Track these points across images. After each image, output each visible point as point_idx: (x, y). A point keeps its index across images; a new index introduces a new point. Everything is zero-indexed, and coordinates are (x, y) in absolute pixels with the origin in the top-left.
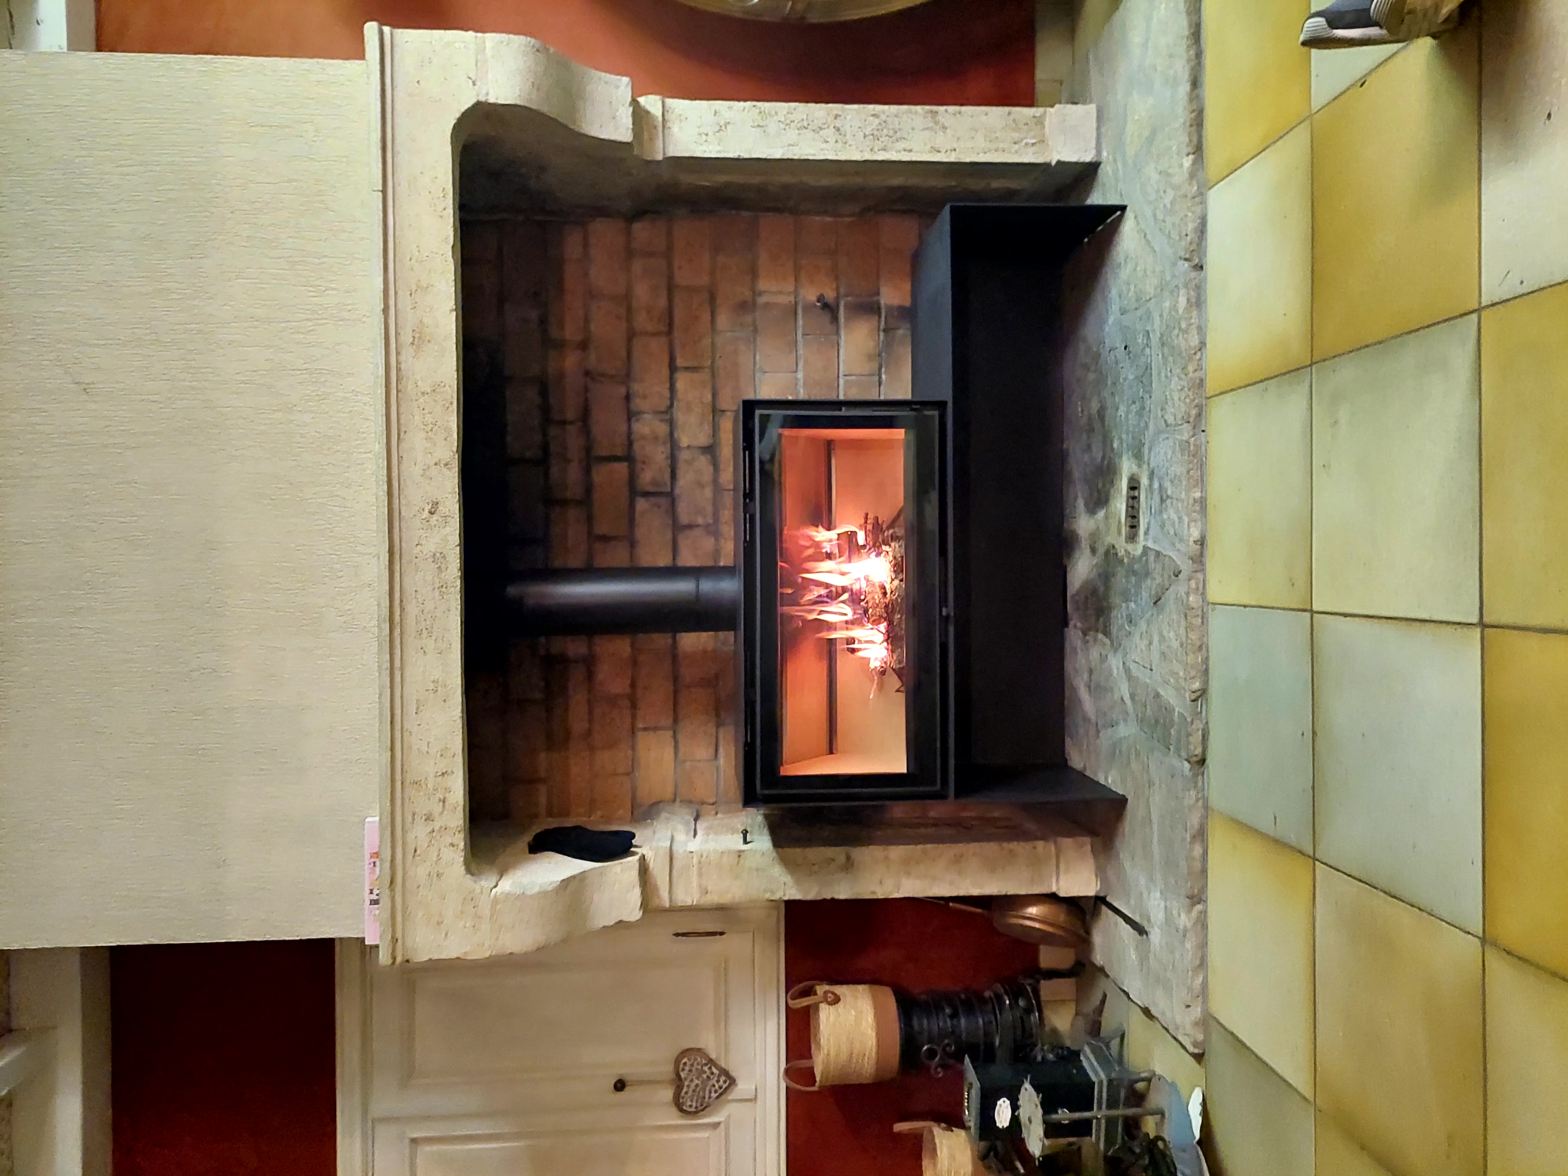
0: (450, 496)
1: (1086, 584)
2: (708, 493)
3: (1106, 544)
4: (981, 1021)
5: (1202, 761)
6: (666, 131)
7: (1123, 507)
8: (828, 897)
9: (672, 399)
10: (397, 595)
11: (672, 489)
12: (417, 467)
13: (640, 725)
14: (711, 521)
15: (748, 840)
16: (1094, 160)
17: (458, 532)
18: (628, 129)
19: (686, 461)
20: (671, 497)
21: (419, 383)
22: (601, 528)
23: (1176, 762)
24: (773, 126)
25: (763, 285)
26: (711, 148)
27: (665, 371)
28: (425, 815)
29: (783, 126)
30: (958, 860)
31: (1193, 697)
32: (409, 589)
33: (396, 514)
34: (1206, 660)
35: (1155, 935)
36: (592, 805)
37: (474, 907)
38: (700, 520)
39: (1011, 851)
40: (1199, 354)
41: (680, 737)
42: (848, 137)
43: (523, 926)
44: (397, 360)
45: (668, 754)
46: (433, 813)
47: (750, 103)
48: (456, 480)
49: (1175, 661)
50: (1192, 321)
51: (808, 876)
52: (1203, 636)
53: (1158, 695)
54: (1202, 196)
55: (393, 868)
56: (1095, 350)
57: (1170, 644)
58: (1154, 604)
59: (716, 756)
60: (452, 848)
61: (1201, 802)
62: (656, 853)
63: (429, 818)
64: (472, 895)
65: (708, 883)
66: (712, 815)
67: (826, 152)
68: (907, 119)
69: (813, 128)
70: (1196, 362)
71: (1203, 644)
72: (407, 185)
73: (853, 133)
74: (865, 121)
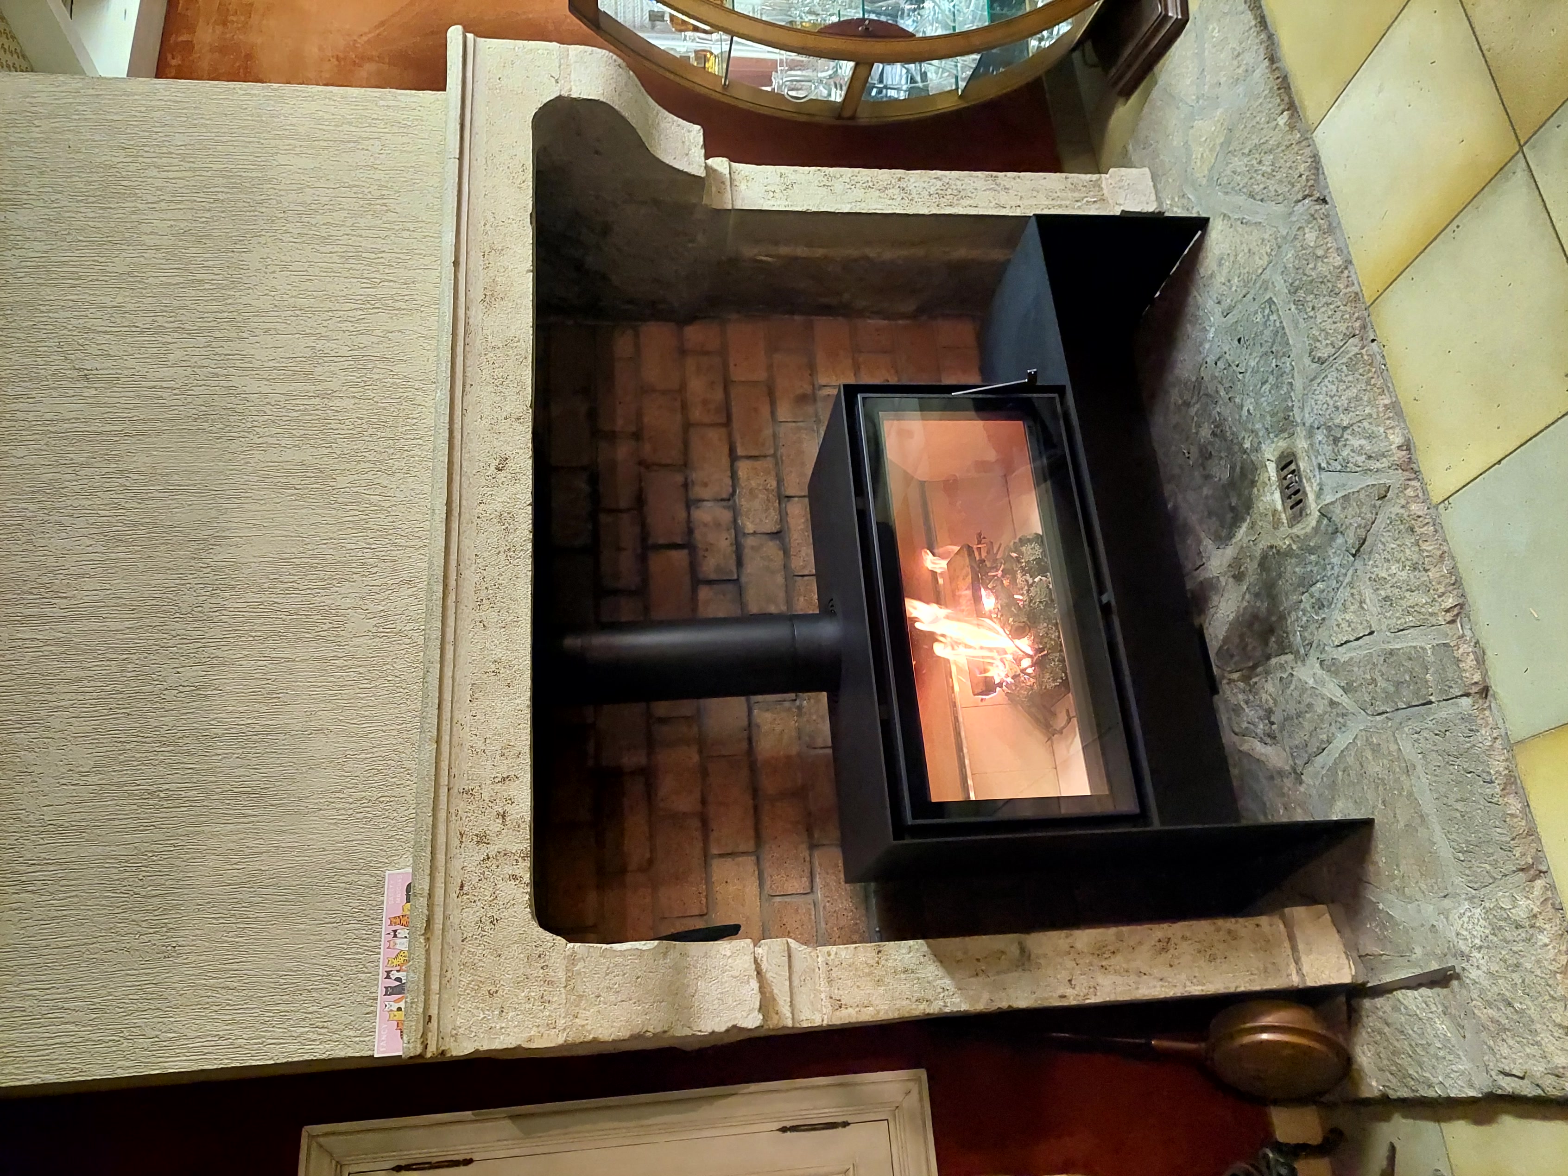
0: (522, 451)
1: (1236, 620)
2: (780, 579)
3: (1258, 554)
5: (1485, 692)
6: (734, 188)
7: (1277, 496)
9: (734, 486)
11: (739, 576)
12: (483, 421)
13: (715, 851)
16: (1157, 211)
17: (530, 490)
18: (699, 170)
19: (753, 548)
20: (737, 581)
21: (490, 338)
22: (657, 615)
24: (839, 186)
25: (822, 379)
27: (725, 461)
29: (849, 186)
31: (1449, 616)
32: (468, 553)
33: (457, 467)
34: (1453, 571)
37: (542, 968)
38: (774, 607)
40: (1346, 272)
42: (914, 195)
43: (613, 998)
44: (466, 314)
45: (751, 888)
46: (488, 832)
47: (814, 168)
48: (529, 436)
49: (1408, 594)
50: (1329, 245)
51: (973, 976)
52: (1441, 544)
53: (1391, 653)
54: (1307, 139)
55: (430, 906)
56: (1194, 379)
57: (1395, 580)
58: (1354, 556)
59: (812, 888)
60: (512, 882)
61: (1498, 742)
62: (770, 948)
63: (482, 839)
64: (539, 949)
65: (841, 992)
67: (893, 207)
68: (969, 182)
69: (879, 188)
70: (1346, 279)
71: (1444, 553)
72: (484, 161)
73: (918, 192)
74: (929, 182)
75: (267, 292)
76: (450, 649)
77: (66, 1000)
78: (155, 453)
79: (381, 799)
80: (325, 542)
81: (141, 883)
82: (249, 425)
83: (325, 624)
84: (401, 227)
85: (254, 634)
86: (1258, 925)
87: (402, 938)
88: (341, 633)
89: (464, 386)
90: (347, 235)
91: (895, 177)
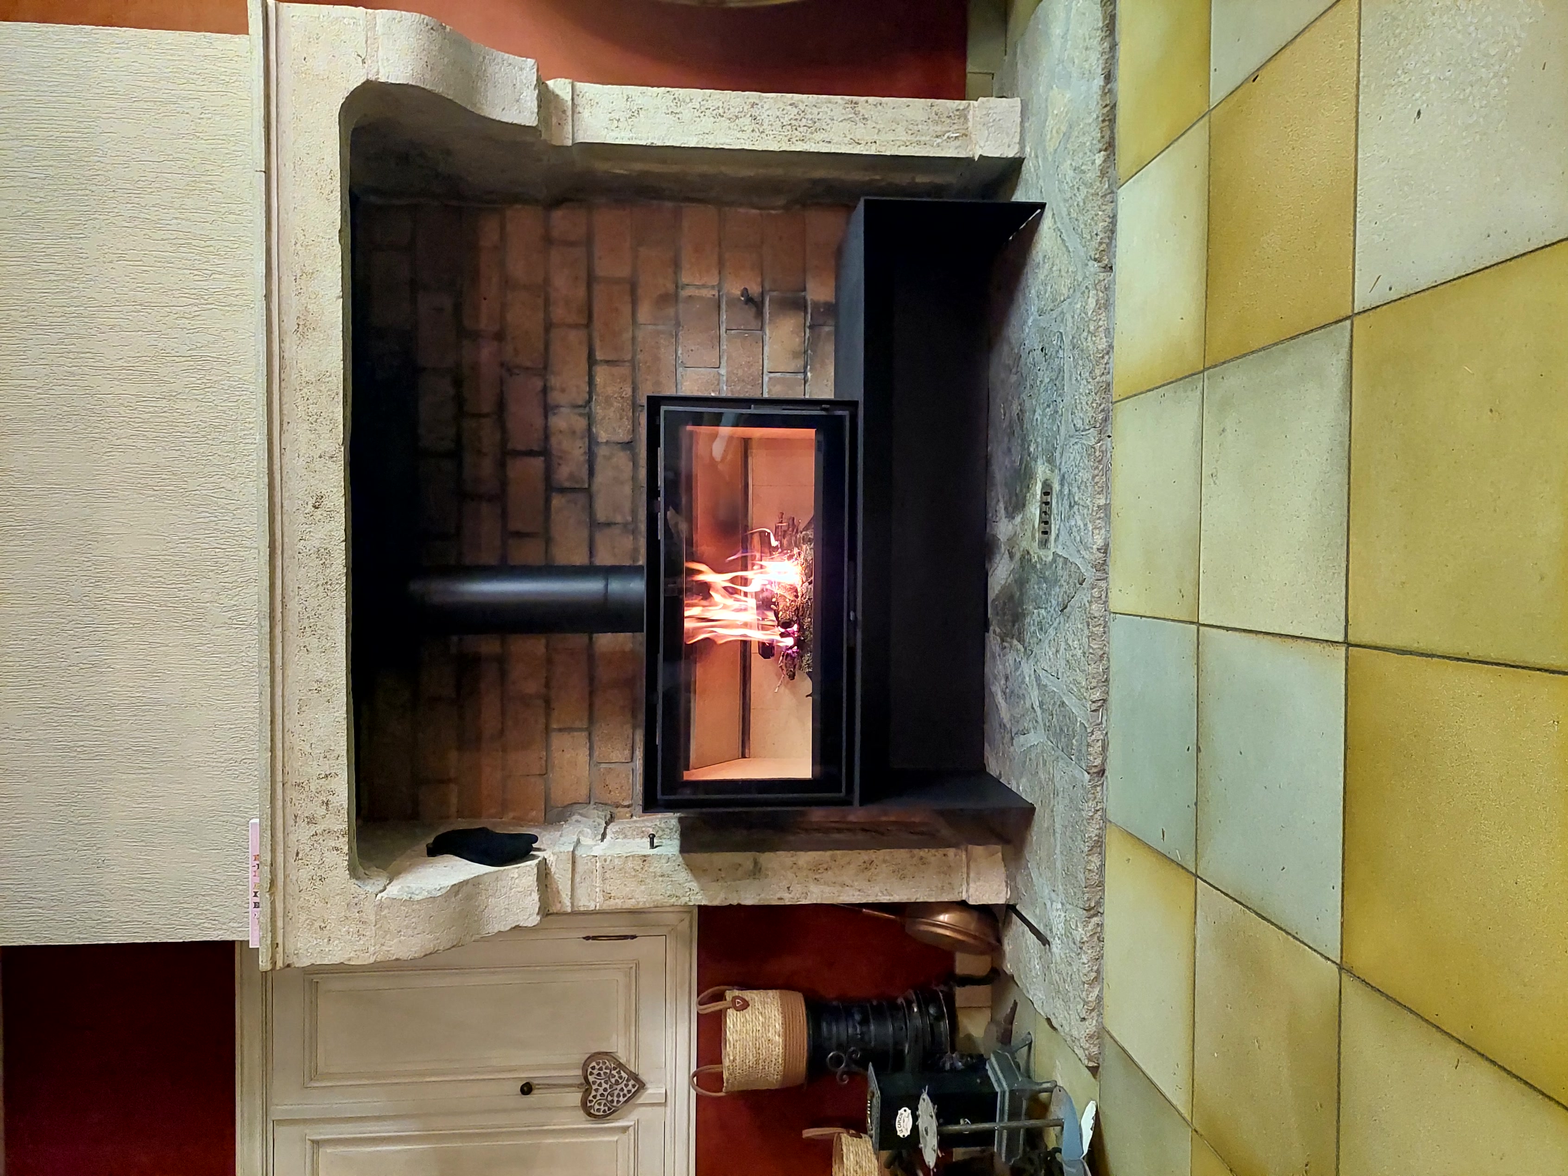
0: (336, 489)
1: (1004, 588)
2: (627, 489)
3: (1022, 549)
4: (891, 1029)
5: (1102, 772)
6: (576, 116)
7: (1038, 512)
8: (735, 903)
9: (591, 393)
10: (278, 591)
11: (589, 485)
12: (301, 460)
13: (555, 726)
14: (630, 519)
15: (655, 845)
16: (1017, 156)
17: (343, 527)
18: (532, 113)
19: (604, 456)
20: (588, 493)
21: (304, 372)
22: (515, 525)
23: (1077, 772)
24: (687, 113)
25: (685, 279)
26: (623, 134)
27: (584, 365)
28: (307, 817)
29: (697, 114)
30: (868, 866)
31: (1095, 707)
32: (291, 586)
33: (278, 506)
34: (1106, 670)
35: (1056, 946)
36: (504, 806)
37: (358, 912)
38: (619, 519)
39: (921, 858)
40: (1107, 357)
41: (596, 739)
42: (765, 126)
43: (410, 932)
44: (280, 348)
45: (582, 756)
46: (315, 815)
47: (663, 88)
48: (342, 474)
49: (1077, 671)
50: (1101, 323)
51: (714, 881)
52: (1105, 645)
53: (1063, 703)
54: (1112, 195)
55: (273, 872)
56: (1017, 351)
57: (1074, 652)
58: (1061, 612)
59: (632, 758)
60: (335, 852)
61: (1099, 813)
62: (558, 857)
63: (311, 820)
64: (356, 899)
65: (612, 888)
66: (627, 818)
67: (742, 141)
68: (826, 109)
69: (729, 117)
70: (1104, 366)
71: (1104, 654)
72: (292, 166)
73: (770, 123)
74: (783, 110)
75: (107, 284)
76: (279, 672)
77: (32, 892)
78: (31, 453)
79: (245, 761)
80: (183, 541)
81: (72, 814)
82: (107, 426)
83: (189, 615)
84: (227, 210)
86: (945, 855)
88: (204, 624)
89: (281, 425)
90: (176, 218)
91: (748, 101)
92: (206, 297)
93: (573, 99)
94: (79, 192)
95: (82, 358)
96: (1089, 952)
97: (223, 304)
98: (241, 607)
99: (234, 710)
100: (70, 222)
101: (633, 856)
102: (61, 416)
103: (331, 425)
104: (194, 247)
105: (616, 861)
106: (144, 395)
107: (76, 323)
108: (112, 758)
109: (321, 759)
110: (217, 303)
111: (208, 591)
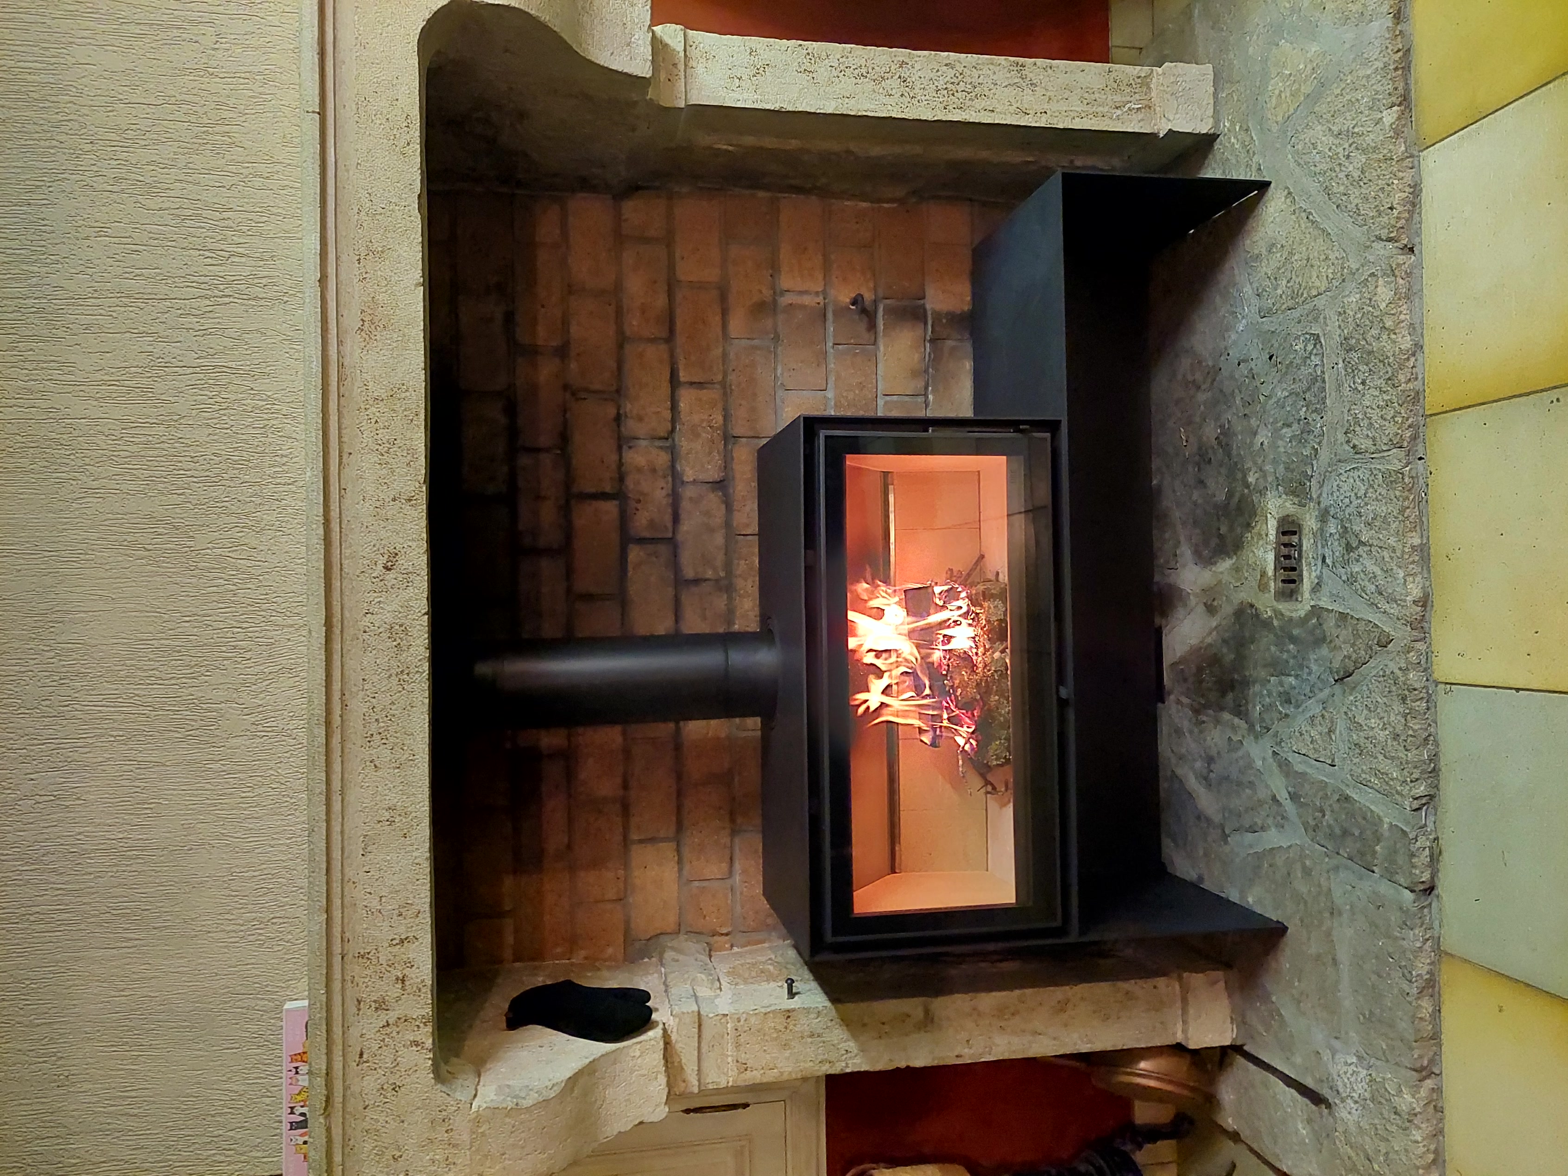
0: (415, 544)
1: (1197, 648)
2: (719, 539)
3: (1236, 602)
5: (1430, 890)
6: (689, 72)
7: (1271, 557)
8: (903, 1065)
9: (673, 421)
11: (674, 535)
12: (366, 504)
13: (635, 836)
14: (722, 574)
15: (794, 991)
16: (1212, 131)
17: (425, 595)
18: (645, 61)
19: (692, 499)
20: (672, 543)
21: (370, 385)
22: (583, 585)
23: (1385, 888)
24: (822, 72)
25: (784, 283)
26: (745, 96)
27: (665, 389)
29: (835, 73)
30: (1062, 1007)
31: (1416, 805)
32: (354, 679)
33: (336, 569)
34: (1434, 757)
35: (1347, 1110)
36: (573, 942)
37: (447, 1132)
38: (709, 573)
39: (1127, 992)
40: (1413, 359)
41: (686, 851)
42: (917, 90)
43: (518, 1153)
44: (339, 352)
45: (670, 872)
46: (387, 998)
47: (794, 41)
48: (424, 523)
49: (1381, 757)
50: (1402, 317)
51: (876, 1038)
52: (1430, 725)
53: (1347, 798)
54: (1412, 156)
55: (329, 1085)
56: (1210, 363)
57: (1371, 734)
58: (1336, 681)
59: (732, 872)
60: (414, 1048)
61: (1429, 943)
62: (680, 1020)
63: (381, 1005)
64: (444, 1113)
65: (747, 1056)
66: (726, 949)
67: (890, 107)
68: (988, 72)
69: (874, 78)
70: (1410, 370)
71: (1430, 735)
72: (354, 107)
73: (922, 86)
74: (938, 71)
76: (336, 799)
79: (274, 921)
80: (187, 619)
83: (196, 721)
84: (252, 171)
85: (115, 733)
86: (1155, 987)
87: (303, 1075)
89: (340, 456)
90: (181, 181)
91: (896, 60)
92: (222, 287)
93: (685, 51)
94: (42, 143)
95: (43, 368)
96: (1423, 1126)
97: (245, 297)
98: (269, 707)
99: (259, 850)
100: (27, 183)
101: (773, 1011)
102: (11, 450)
103: (409, 457)
104: (205, 220)
105: (753, 1020)
106: (133, 419)
107: (35, 322)
108: (82, 927)
109: (395, 917)
110: (237, 295)
111: (221, 687)
